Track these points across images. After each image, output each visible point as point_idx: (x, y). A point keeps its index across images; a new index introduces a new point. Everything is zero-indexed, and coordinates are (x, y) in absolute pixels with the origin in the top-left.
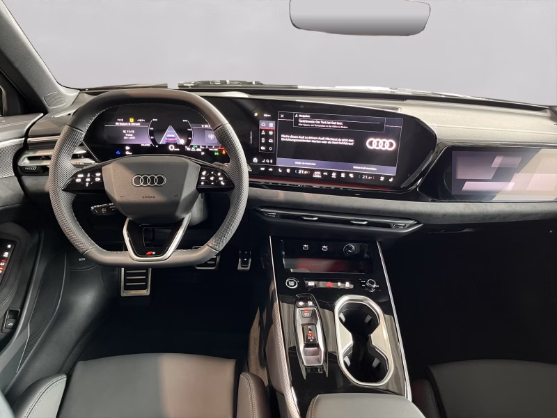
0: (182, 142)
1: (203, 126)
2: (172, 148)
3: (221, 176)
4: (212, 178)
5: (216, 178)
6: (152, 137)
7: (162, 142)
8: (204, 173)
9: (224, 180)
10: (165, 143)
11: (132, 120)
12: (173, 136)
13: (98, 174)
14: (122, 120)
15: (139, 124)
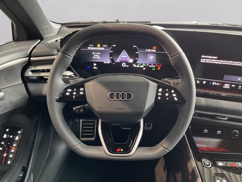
0: (131, 61)
1: (146, 50)
2: (124, 65)
3: (174, 93)
4: (167, 95)
5: (171, 94)
6: (111, 58)
7: (118, 61)
8: (160, 90)
9: (176, 97)
10: (119, 62)
11: (99, 45)
12: (126, 57)
13: (82, 89)
14: (92, 45)
15: (103, 48)
